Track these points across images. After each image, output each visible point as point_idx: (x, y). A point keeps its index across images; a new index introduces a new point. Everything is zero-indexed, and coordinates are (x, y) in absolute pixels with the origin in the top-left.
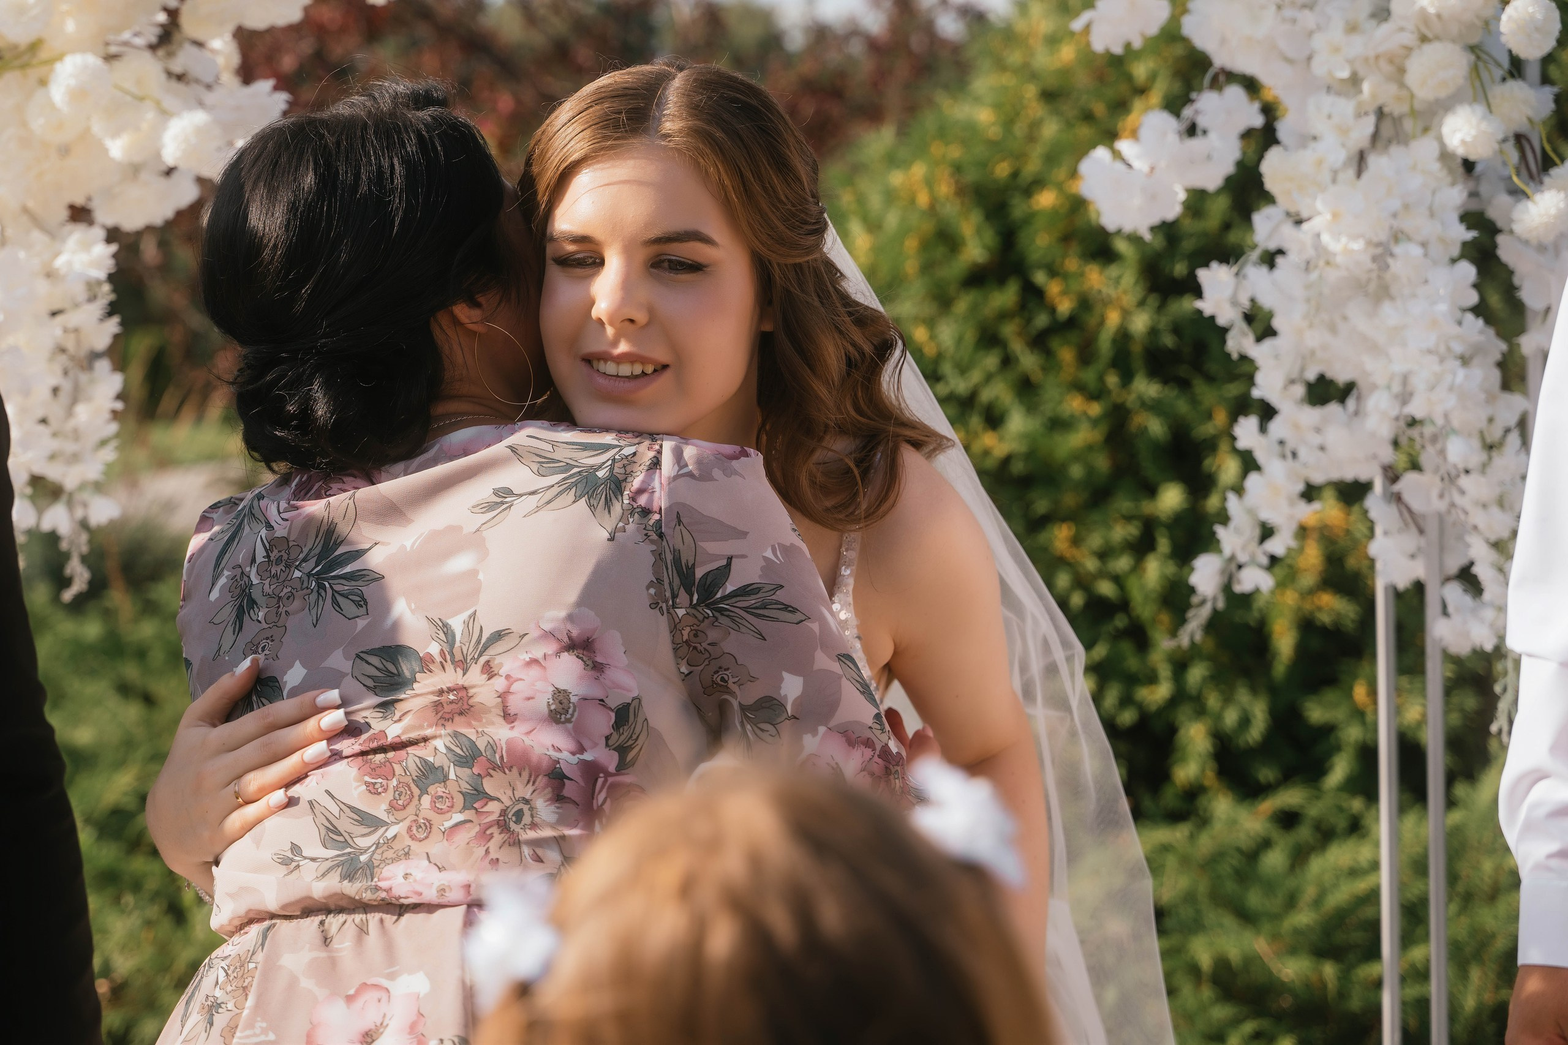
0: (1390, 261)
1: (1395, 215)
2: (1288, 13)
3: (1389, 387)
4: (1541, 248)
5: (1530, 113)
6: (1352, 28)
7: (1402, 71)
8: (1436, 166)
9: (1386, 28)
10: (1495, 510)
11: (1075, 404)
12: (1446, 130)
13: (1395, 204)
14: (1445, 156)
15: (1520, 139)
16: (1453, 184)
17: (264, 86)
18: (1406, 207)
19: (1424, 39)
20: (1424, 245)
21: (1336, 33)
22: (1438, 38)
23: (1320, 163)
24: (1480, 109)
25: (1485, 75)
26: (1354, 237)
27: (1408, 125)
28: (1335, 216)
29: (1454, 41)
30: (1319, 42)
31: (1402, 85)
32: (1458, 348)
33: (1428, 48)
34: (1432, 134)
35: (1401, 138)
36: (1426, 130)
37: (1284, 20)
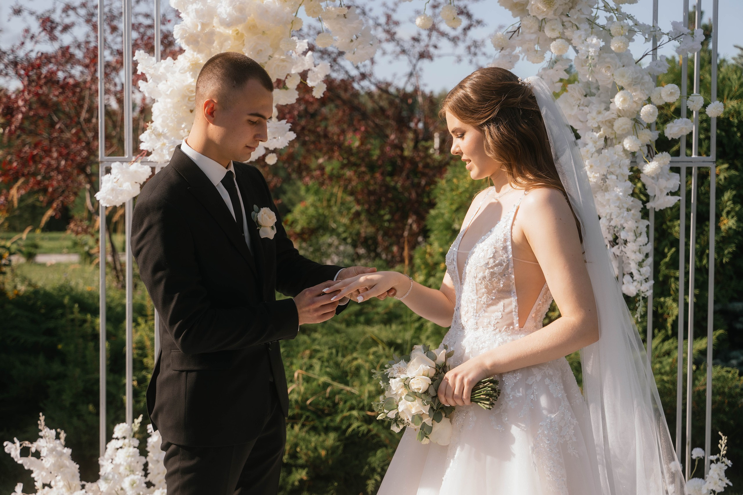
0: (607, 180)
1: (609, 167)
2: (581, 108)
3: (606, 217)
4: (653, 178)
5: (650, 139)
6: (599, 113)
7: (613, 125)
8: (622, 153)
9: (608, 113)
10: (638, 253)
12: (624, 143)
13: (609, 164)
14: (625, 150)
15: (648, 146)
16: (628, 158)
17: (284, 121)
18: (612, 165)
19: (619, 116)
20: (617, 176)
21: (594, 114)
22: (623, 116)
23: (588, 151)
24: (634, 137)
25: (637, 127)
26: (596, 173)
27: (614, 141)
28: (591, 166)
29: (628, 117)
30: (589, 117)
31: (613, 130)
32: (626, 206)
33: (620, 119)
34: (621, 144)
35: (612, 145)
36: (620, 143)
37: (580, 110)
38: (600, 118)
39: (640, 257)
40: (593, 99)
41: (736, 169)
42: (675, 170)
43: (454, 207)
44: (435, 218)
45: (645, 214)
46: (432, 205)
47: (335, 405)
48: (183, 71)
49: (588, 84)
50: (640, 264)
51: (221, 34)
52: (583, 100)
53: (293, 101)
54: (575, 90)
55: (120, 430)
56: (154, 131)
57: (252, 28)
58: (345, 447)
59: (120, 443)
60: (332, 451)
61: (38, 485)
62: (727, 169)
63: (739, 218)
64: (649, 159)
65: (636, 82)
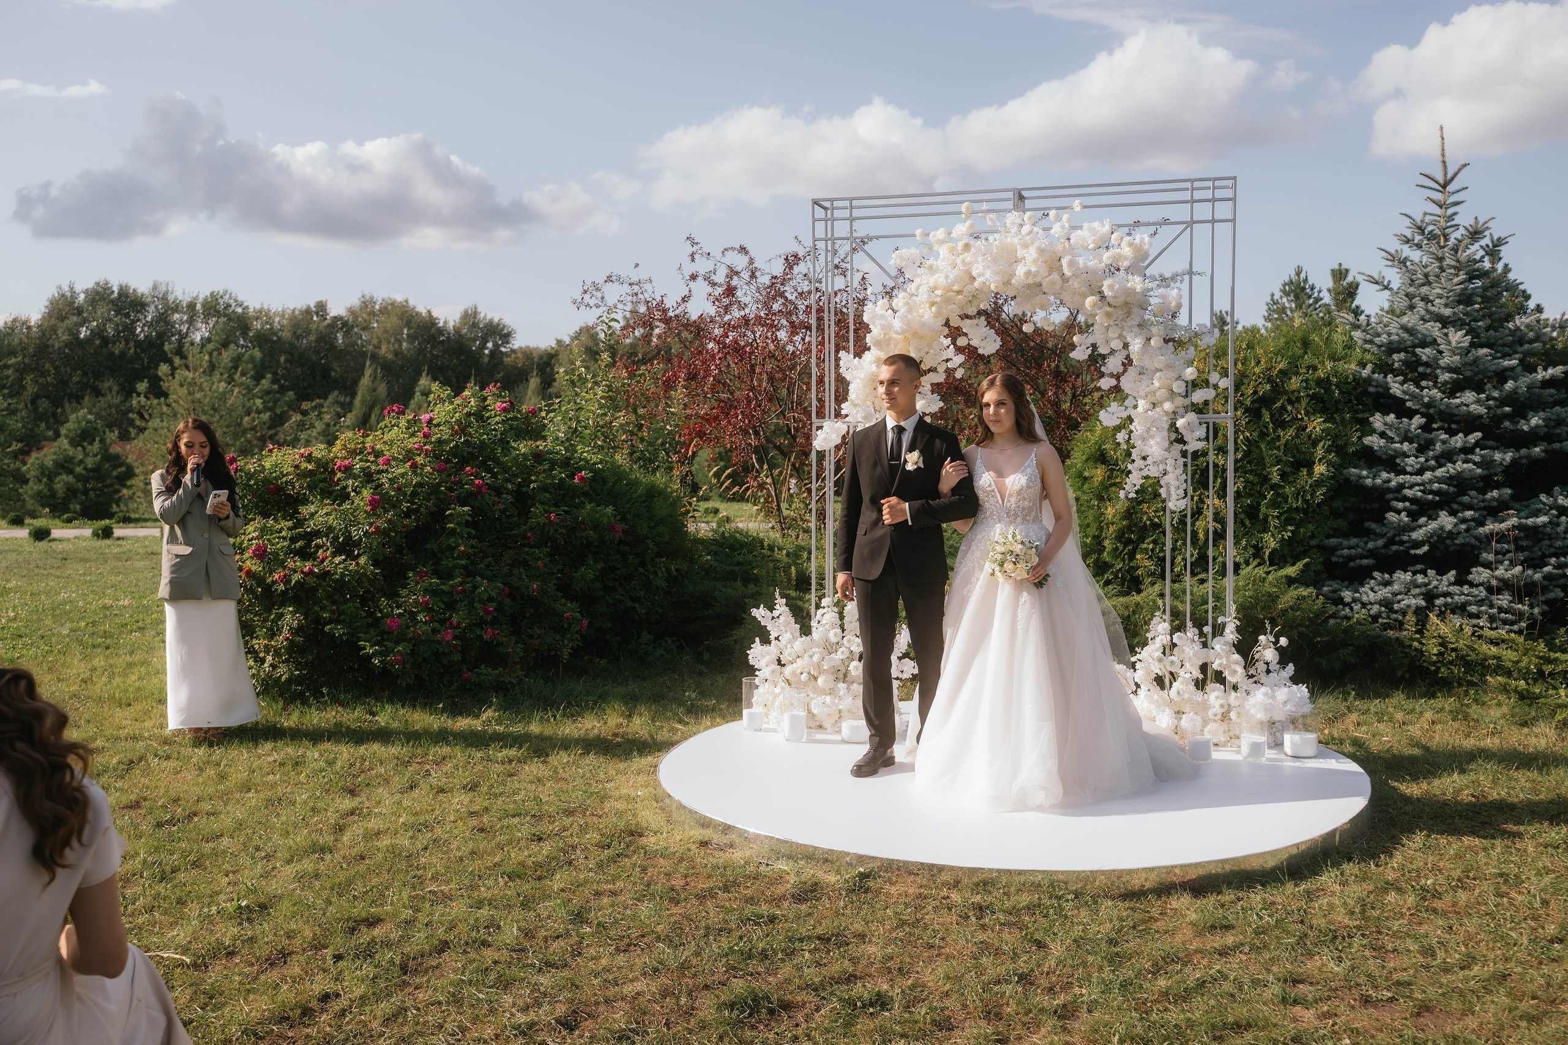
1: (1153, 422)
4: (1186, 429)
5: (1181, 403)
8: (1162, 413)
12: (1164, 406)
13: (1154, 420)
14: (1165, 411)
15: (1180, 408)
16: (1167, 416)
18: (1156, 421)
19: (1159, 389)
20: (1158, 429)
22: (1162, 389)
24: (1170, 402)
25: (1172, 396)
29: (1165, 390)
31: (1156, 397)
32: (1167, 448)
35: (1157, 407)
36: (1161, 406)
38: (1147, 390)
40: (1144, 377)
41: (1334, 422)
42: (1205, 424)
43: (1084, 458)
45: (1183, 453)
48: (871, 363)
49: (1140, 368)
50: (1178, 488)
51: (896, 339)
52: (1138, 377)
53: (942, 380)
54: (1132, 371)
55: (825, 602)
56: (852, 402)
57: (915, 334)
59: (825, 611)
61: (772, 637)
62: (1324, 422)
63: (1329, 463)
64: (1183, 417)
65: (1169, 366)
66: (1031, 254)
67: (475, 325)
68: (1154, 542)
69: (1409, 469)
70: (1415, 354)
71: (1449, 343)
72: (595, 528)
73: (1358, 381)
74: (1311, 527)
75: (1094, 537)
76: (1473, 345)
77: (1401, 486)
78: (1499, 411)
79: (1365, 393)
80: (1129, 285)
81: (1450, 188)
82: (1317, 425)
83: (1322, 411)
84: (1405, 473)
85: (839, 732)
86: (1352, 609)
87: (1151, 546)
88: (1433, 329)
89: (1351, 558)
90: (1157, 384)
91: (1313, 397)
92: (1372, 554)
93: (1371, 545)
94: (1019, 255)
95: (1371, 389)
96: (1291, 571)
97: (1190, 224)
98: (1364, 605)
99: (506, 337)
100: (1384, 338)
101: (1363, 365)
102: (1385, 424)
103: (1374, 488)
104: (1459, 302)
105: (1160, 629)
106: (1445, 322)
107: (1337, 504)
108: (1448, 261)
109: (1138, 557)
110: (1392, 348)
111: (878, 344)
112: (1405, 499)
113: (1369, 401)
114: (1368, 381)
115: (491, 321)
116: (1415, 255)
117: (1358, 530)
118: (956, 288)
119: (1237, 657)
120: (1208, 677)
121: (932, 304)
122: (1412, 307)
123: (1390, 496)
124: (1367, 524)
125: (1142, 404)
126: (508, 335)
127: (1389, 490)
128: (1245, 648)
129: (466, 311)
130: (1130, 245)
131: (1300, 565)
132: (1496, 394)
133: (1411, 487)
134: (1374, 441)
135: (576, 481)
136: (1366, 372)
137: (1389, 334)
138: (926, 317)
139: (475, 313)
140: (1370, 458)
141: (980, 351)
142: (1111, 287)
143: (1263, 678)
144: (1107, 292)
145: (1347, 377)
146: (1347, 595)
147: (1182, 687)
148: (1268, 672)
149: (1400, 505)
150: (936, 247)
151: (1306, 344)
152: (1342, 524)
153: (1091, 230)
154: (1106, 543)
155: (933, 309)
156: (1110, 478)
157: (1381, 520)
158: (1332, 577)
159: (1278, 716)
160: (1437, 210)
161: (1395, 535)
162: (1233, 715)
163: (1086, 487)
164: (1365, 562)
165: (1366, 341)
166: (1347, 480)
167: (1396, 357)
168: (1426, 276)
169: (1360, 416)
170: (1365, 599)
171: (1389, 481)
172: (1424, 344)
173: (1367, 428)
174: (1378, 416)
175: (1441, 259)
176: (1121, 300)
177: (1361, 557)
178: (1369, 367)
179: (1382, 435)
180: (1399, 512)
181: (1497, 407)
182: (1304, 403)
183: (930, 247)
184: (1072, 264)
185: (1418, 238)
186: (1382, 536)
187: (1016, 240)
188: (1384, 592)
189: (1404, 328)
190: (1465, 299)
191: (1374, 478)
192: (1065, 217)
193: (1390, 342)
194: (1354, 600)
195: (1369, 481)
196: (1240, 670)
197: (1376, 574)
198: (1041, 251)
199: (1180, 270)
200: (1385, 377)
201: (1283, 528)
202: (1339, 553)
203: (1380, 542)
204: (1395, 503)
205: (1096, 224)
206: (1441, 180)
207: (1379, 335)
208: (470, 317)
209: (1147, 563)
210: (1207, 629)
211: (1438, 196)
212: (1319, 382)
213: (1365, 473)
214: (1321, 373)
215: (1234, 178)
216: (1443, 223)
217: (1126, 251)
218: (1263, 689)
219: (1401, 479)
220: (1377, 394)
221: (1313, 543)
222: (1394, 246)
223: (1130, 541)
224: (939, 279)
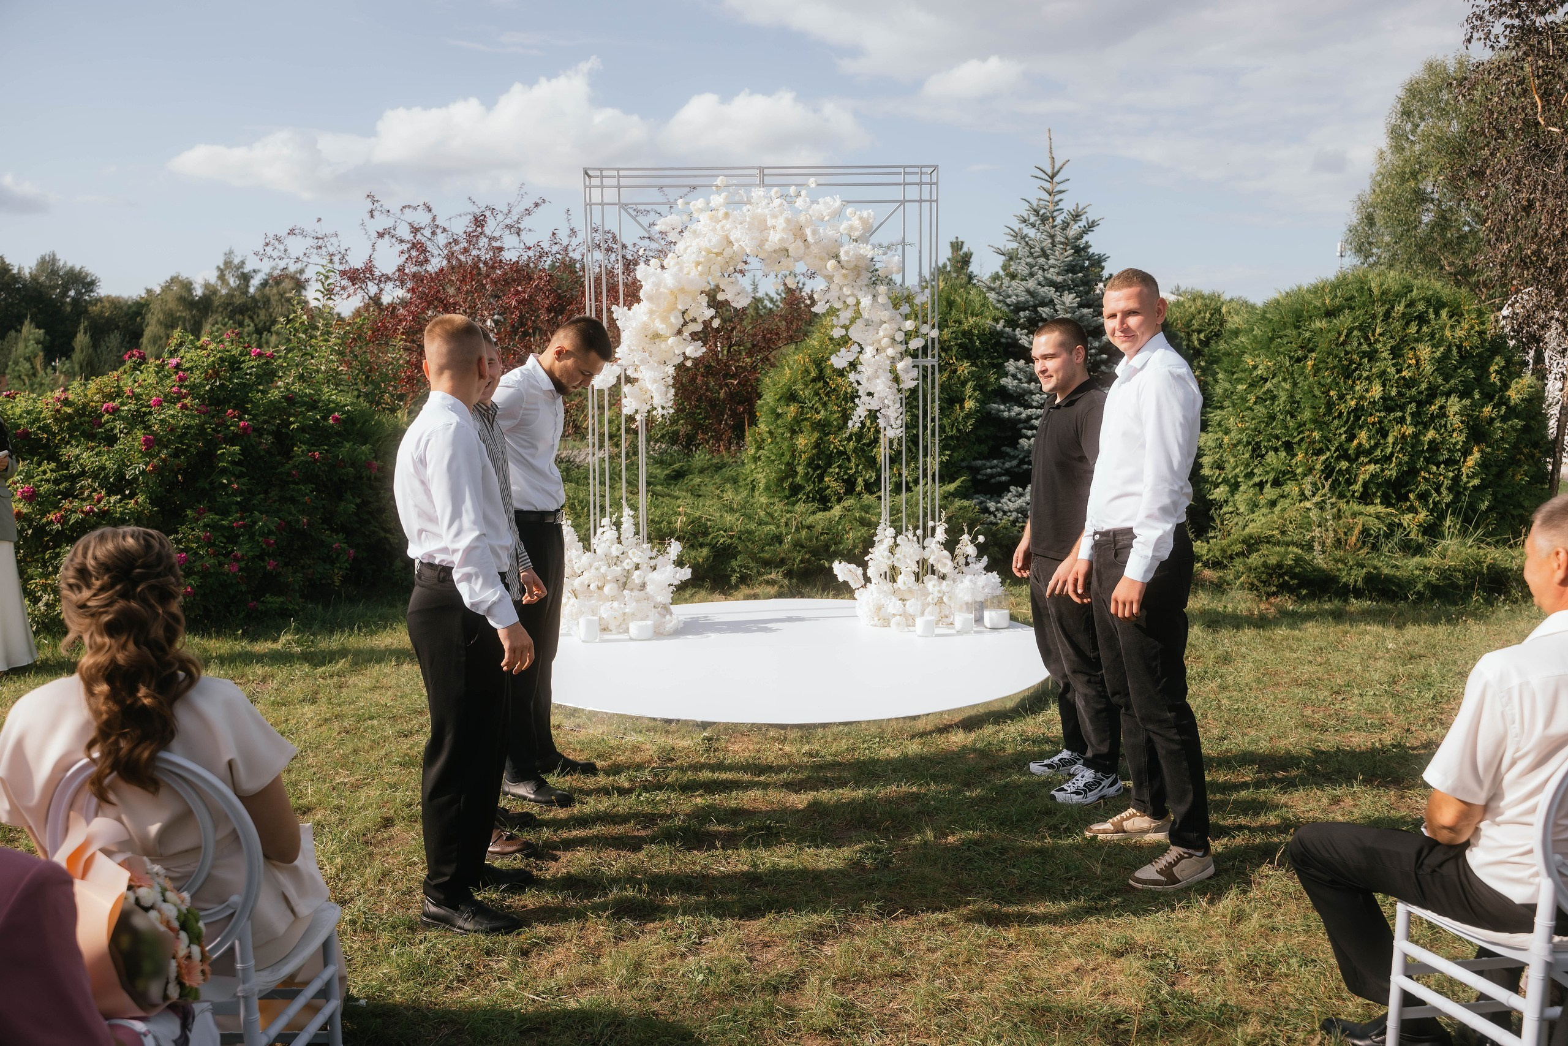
4: (903, 371)
5: (901, 350)
7: (881, 342)
8: (886, 358)
11: (836, 408)
13: (879, 363)
14: (887, 356)
15: (900, 354)
16: (889, 360)
18: (881, 364)
20: (883, 370)
21: (870, 336)
22: (886, 337)
23: (869, 357)
24: (892, 349)
25: (893, 343)
26: (873, 369)
27: (882, 351)
29: (889, 338)
31: (881, 345)
32: (889, 386)
33: (884, 339)
34: (886, 353)
35: (881, 353)
38: (873, 338)
39: (896, 415)
40: (870, 328)
41: (977, 366)
42: (918, 367)
43: (777, 397)
44: (762, 406)
45: (900, 390)
46: (760, 397)
47: (707, 528)
48: (643, 311)
49: (867, 320)
50: (896, 419)
51: (665, 294)
52: (865, 328)
54: (859, 323)
55: (603, 522)
57: (682, 290)
58: (715, 557)
59: (605, 529)
60: (707, 558)
62: (969, 366)
63: (977, 400)
64: (901, 361)
65: (892, 319)
66: (780, 223)
67: (54, 272)
68: (839, 467)
69: (1035, 404)
70: (1036, 312)
71: (1064, 303)
72: (353, 465)
73: (994, 334)
74: (962, 452)
75: (788, 464)
76: (1081, 306)
77: (1030, 418)
78: (1098, 358)
79: (998, 343)
80: (861, 252)
81: (1056, 179)
82: (964, 368)
83: (968, 357)
84: (1032, 407)
85: (627, 631)
86: (995, 516)
87: (837, 470)
88: (1050, 292)
89: (992, 476)
90: (881, 333)
91: (960, 345)
92: (1007, 472)
93: (1007, 465)
94: (769, 223)
95: (1003, 340)
96: (952, 487)
97: (903, 202)
98: (1005, 513)
99: (90, 285)
100: (1014, 299)
101: (997, 321)
102: (1017, 368)
103: (1010, 419)
104: (1067, 271)
105: (885, 534)
106: (1059, 288)
107: (981, 432)
108: (1059, 239)
109: (826, 479)
110: (1018, 308)
111: (650, 299)
112: (1033, 428)
113: (1001, 350)
114: (1001, 334)
115: (72, 270)
116: (1032, 233)
117: (995, 453)
118: (716, 250)
119: (946, 553)
120: (924, 569)
121: (698, 264)
122: (1032, 275)
123: (1021, 425)
124: (1004, 448)
125: (869, 351)
126: (92, 283)
127: (1020, 421)
128: (950, 545)
129: (43, 258)
130: (861, 218)
131: (957, 483)
132: (1096, 344)
133: (1037, 418)
134: (1005, 381)
135: (331, 421)
136: (999, 327)
137: (1017, 296)
138: (692, 274)
139: (54, 260)
140: (1004, 395)
141: (734, 304)
142: (847, 253)
143: (965, 569)
144: (843, 257)
145: (984, 330)
146: (992, 506)
147: (905, 579)
148: (967, 564)
149: (1029, 433)
150: (695, 215)
151: (950, 304)
152: (984, 448)
153: (826, 203)
154: (800, 470)
155: (699, 268)
156: (802, 413)
157: (1014, 444)
158: (977, 492)
159: (980, 598)
160: (1046, 197)
161: (1025, 457)
162: (945, 599)
163: (779, 422)
164: (1004, 478)
165: (999, 301)
166: (989, 413)
167: (1022, 314)
168: (1042, 250)
169: (995, 361)
170: (1006, 508)
171: (1020, 414)
172: (1043, 304)
173: (1001, 371)
174: (1011, 361)
175: (1052, 237)
176: (852, 265)
177: (1000, 475)
178: (1002, 322)
179: (1014, 377)
180: (1029, 438)
181: (1096, 354)
182: (955, 349)
183: (690, 215)
184: (814, 232)
185: (1033, 219)
186: (1014, 457)
187: (767, 211)
188: (1020, 502)
189: (1028, 291)
190: (1071, 269)
191: (1009, 411)
192: (803, 193)
193: (1018, 302)
194: (997, 509)
195: (1006, 414)
196: (950, 563)
197: (1012, 488)
198: (788, 221)
199: (894, 242)
200: (1014, 330)
201: (941, 454)
202: (983, 472)
203: (1015, 463)
204: (1024, 431)
205: (828, 199)
206: (1050, 172)
207: (1009, 297)
208: (48, 265)
209: (834, 484)
210: (919, 532)
211: (1047, 185)
212: (964, 333)
213: (1002, 407)
214: (966, 326)
215: (936, 167)
216: (1051, 207)
217: (856, 222)
218: (968, 577)
219: (1029, 411)
220: (1008, 345)
221: (964, 464)
222: (1016, 225)
223: (818, 467)
224: (704, 243)
